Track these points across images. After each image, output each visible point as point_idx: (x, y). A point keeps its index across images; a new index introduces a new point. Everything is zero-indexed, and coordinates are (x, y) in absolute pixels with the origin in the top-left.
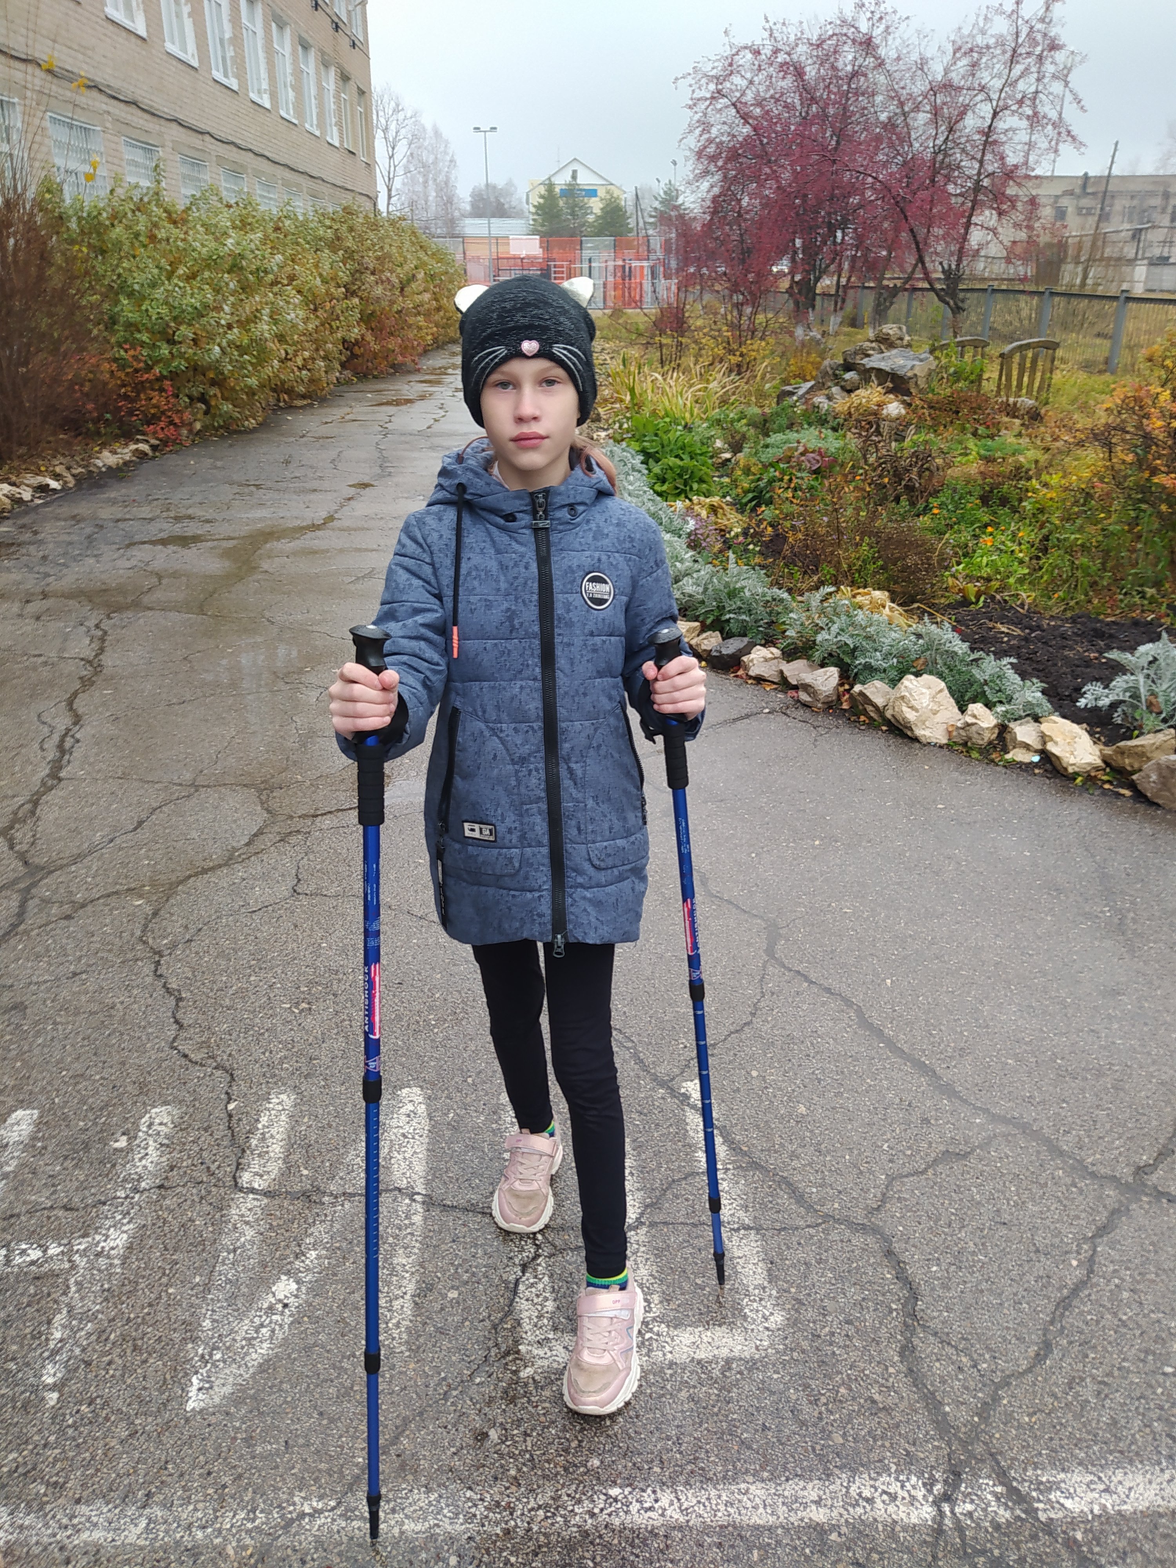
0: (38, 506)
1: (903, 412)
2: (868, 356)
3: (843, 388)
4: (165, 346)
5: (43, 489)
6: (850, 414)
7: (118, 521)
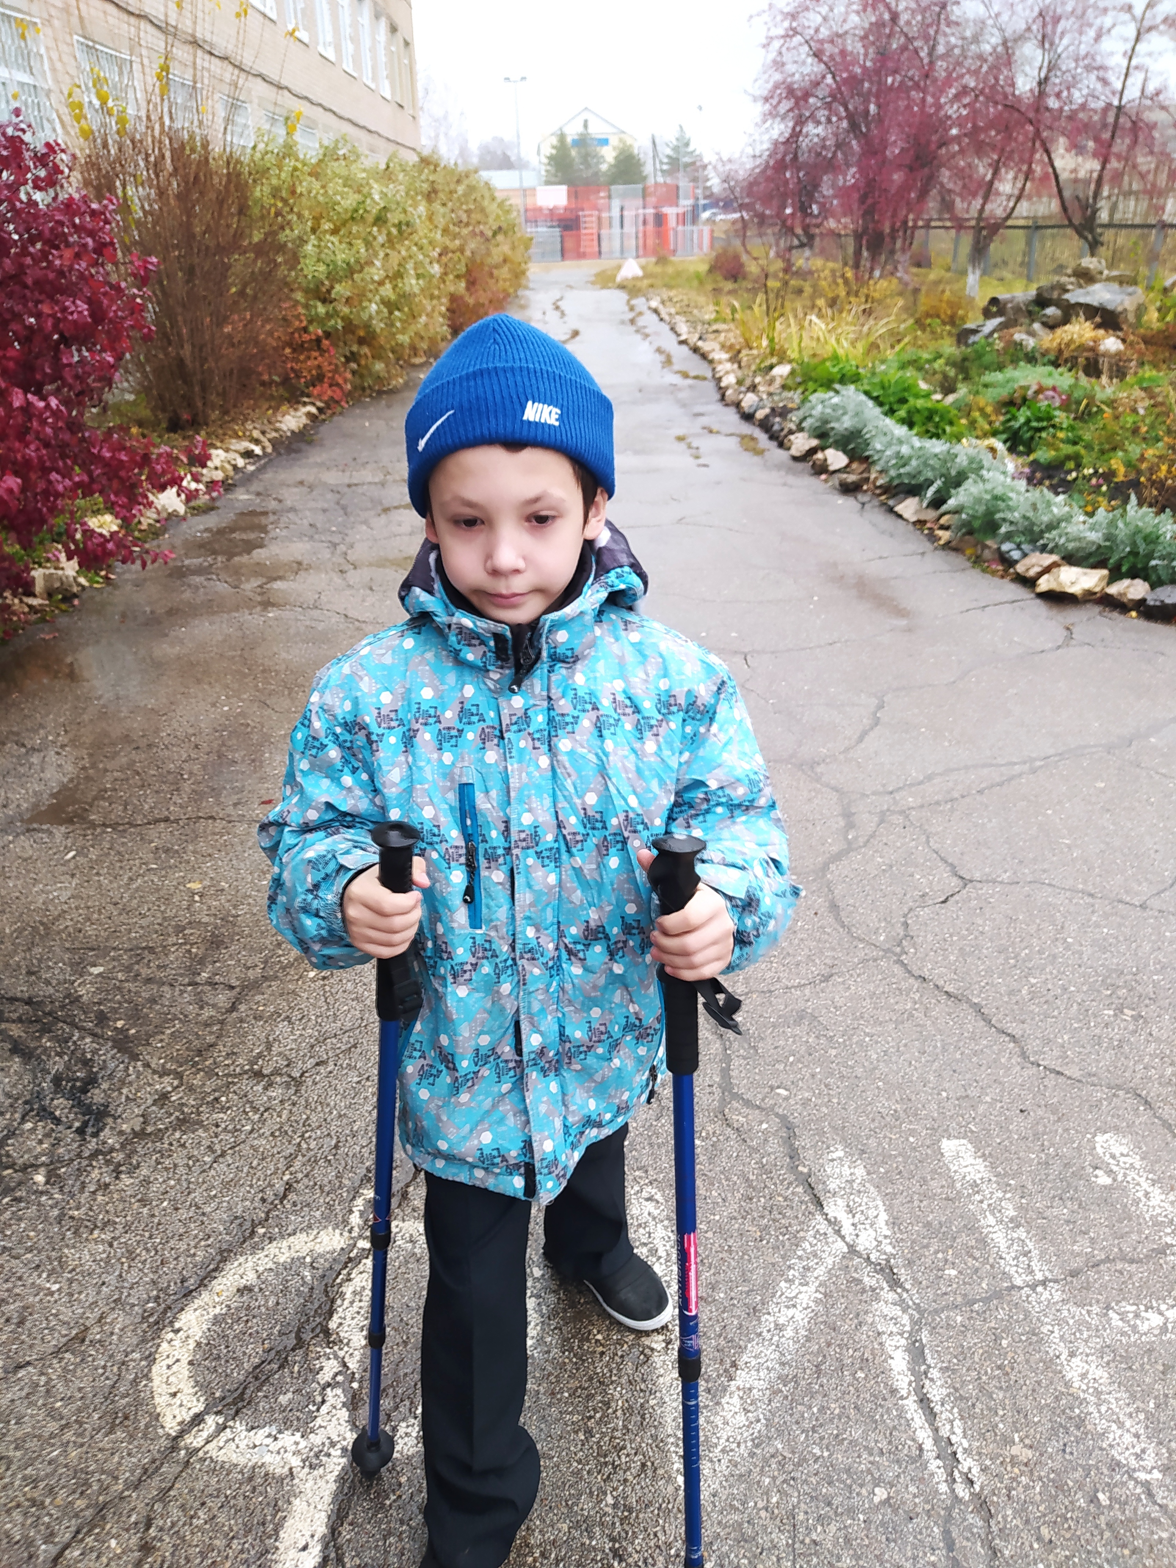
0: (253, 473)
1: (1121, 346)
2: (1067, 291)
3: (1045, 324)
4: (319, 304)
5: (248, 454)
6: (1060, 351)
7: (349, 486)
